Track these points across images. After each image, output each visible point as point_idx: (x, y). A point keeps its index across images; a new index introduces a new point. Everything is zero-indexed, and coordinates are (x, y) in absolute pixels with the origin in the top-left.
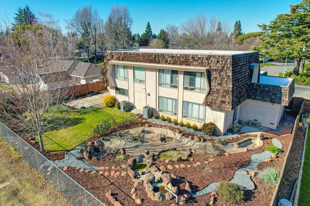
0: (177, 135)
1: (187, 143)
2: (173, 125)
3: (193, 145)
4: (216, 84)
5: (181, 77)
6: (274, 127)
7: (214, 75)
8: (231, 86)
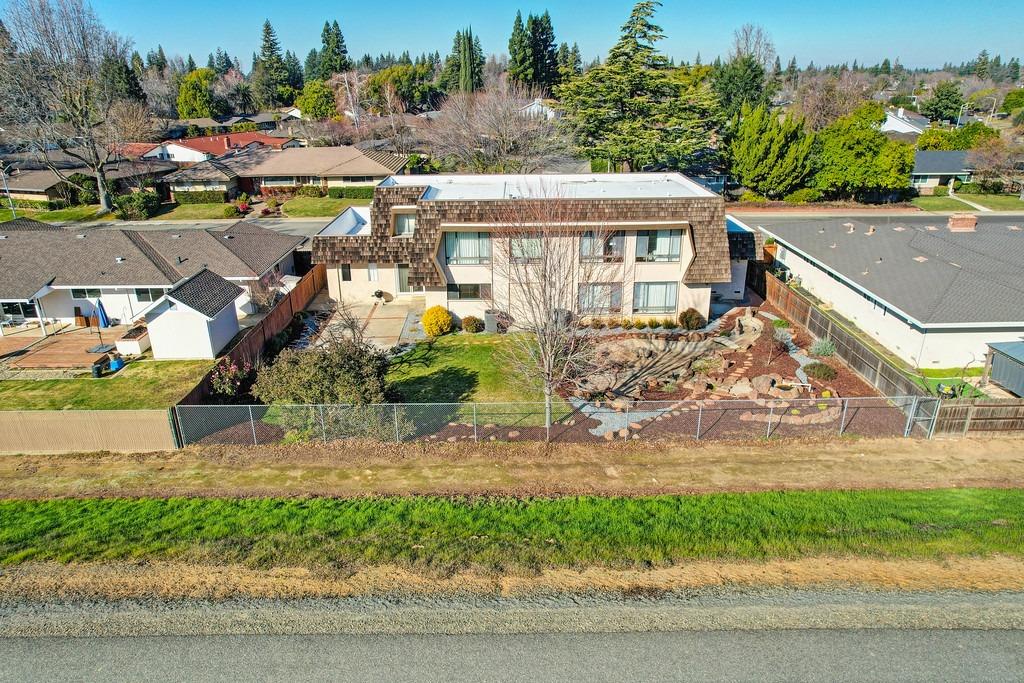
0: (656, 344)
1: (683, 349)
2: (635, 330)
3: (695, 348)
4: (704, 245)
5: (631, 241)
6: (741, 296)
7: (698, 229)
8: (727, 245)
